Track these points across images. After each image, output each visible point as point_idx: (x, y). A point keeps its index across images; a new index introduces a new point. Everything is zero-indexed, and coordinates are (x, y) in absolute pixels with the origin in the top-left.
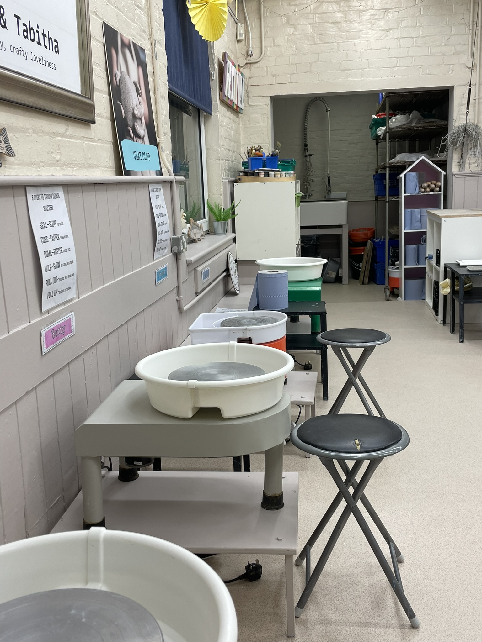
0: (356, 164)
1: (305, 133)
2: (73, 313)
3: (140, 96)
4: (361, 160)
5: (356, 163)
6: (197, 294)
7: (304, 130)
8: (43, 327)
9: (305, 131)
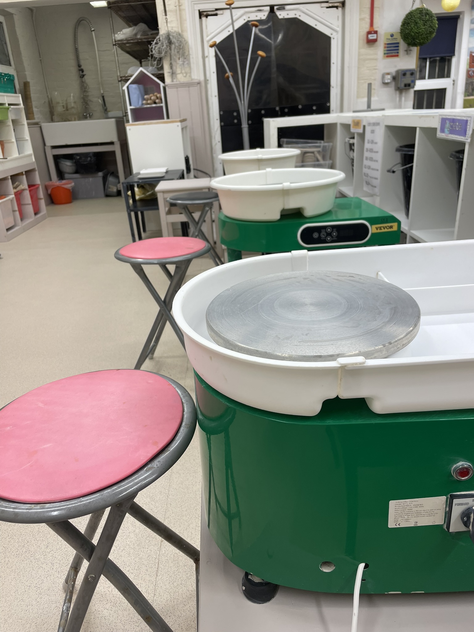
1: (77, 54)
7: (76, 50)
9: (77, 52)
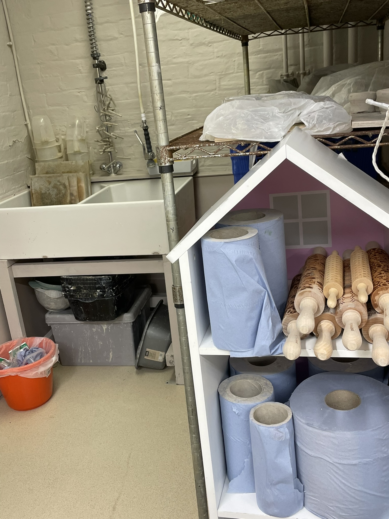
0: (212, 93)
4: (222, 83)
5: (212, 90)
9: (89, 24)
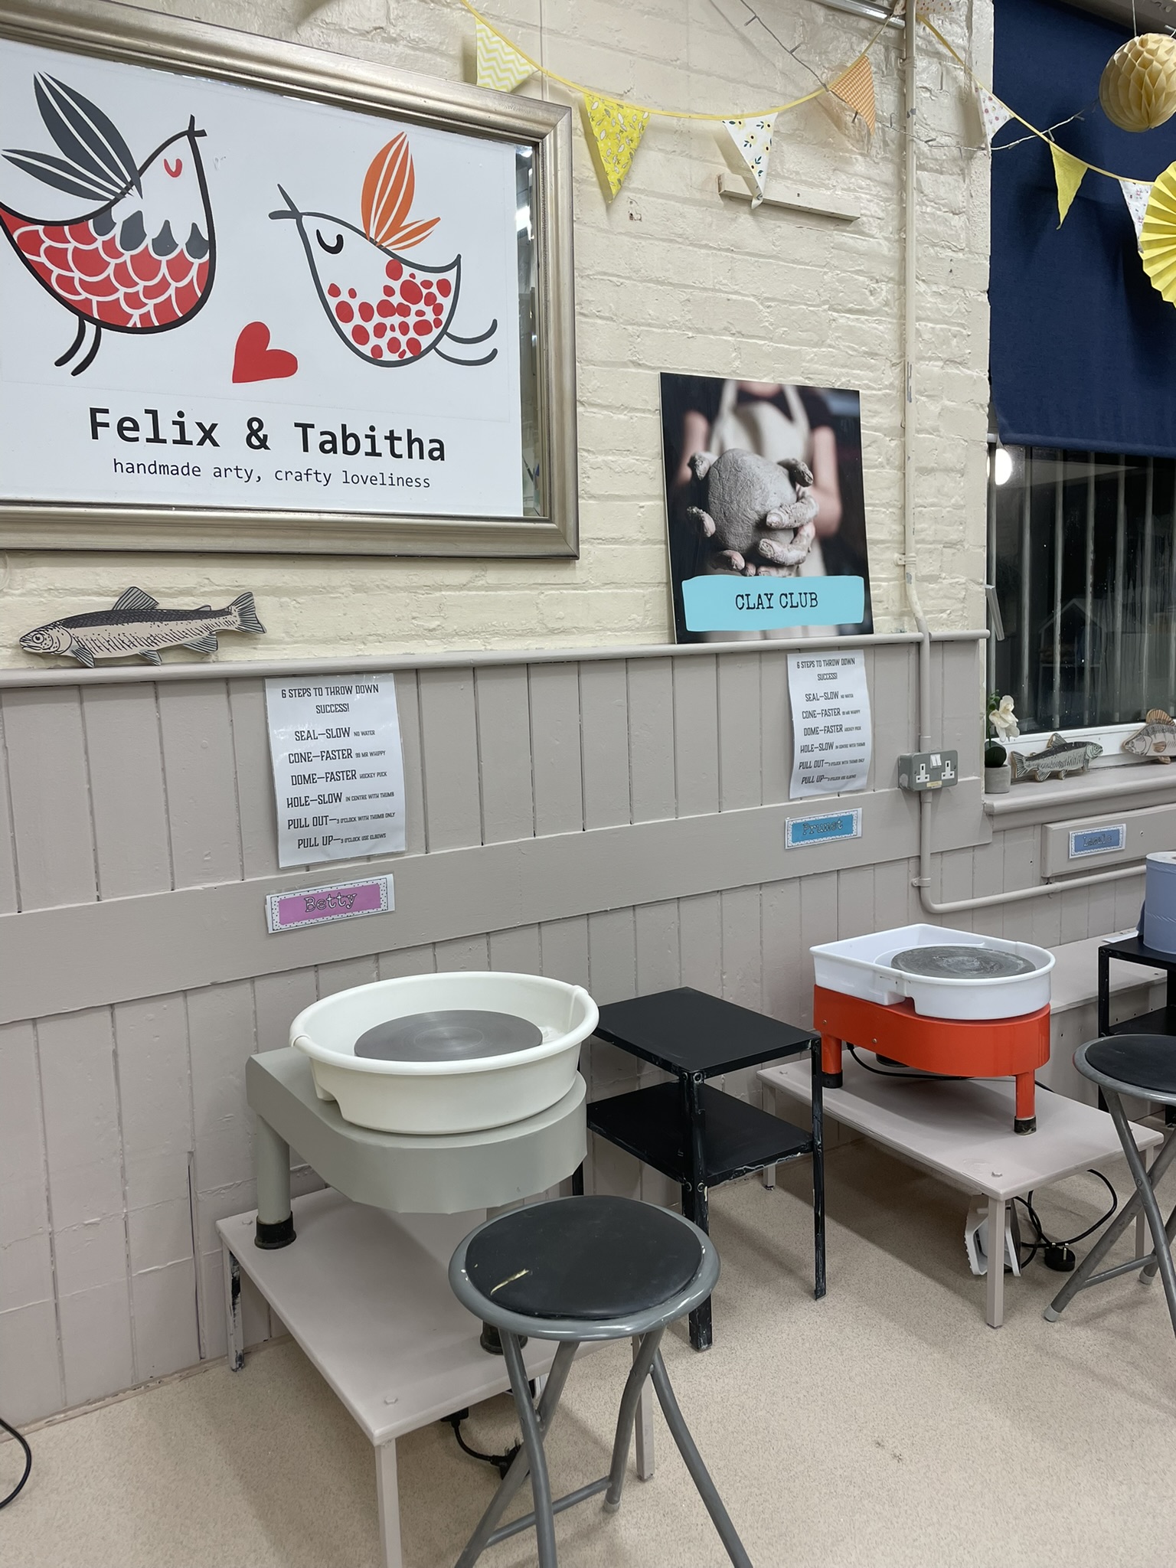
2: (390, 877)
3: (805, 484)
6: (1047, 881)
8: (274, 891)
